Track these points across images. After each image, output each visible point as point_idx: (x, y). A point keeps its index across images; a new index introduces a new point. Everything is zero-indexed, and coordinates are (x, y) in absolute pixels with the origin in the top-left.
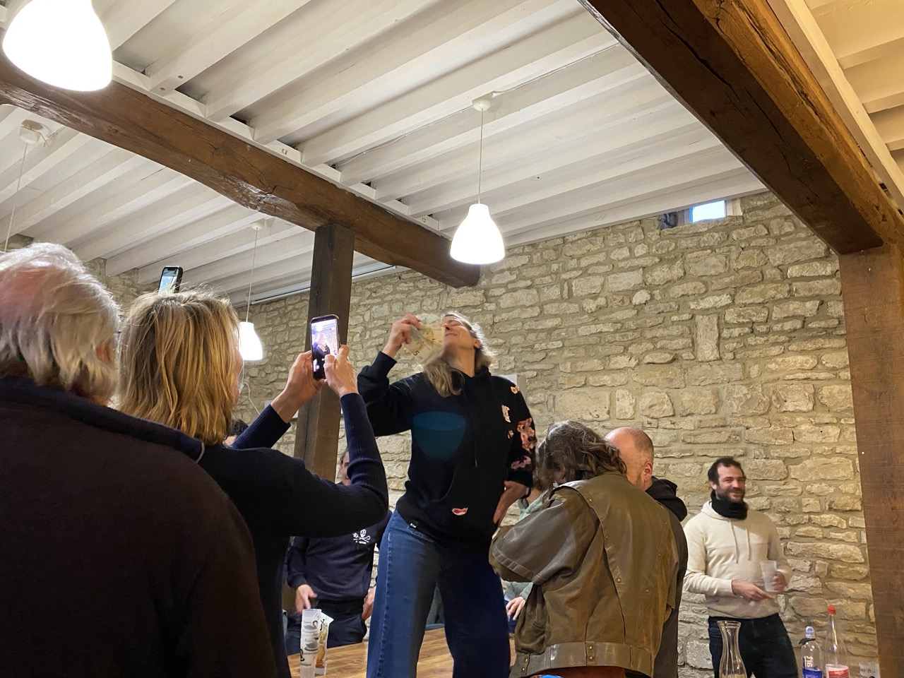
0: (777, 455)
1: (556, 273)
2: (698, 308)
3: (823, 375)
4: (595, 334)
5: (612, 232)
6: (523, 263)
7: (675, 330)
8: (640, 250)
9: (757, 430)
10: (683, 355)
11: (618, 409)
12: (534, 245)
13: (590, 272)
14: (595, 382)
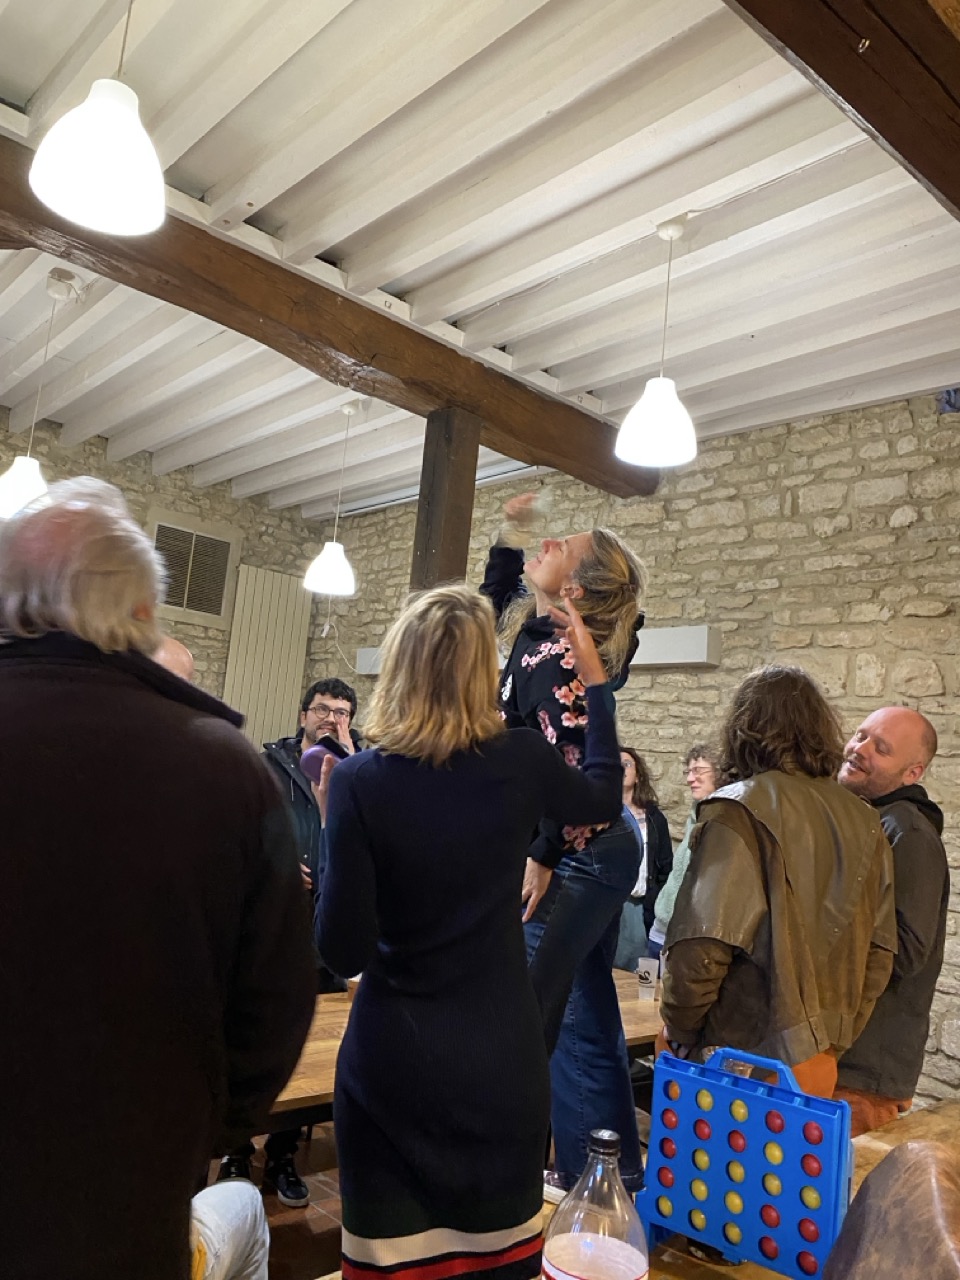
1: (774, 478)
4: (830, 569)
5: (863, 417)
6: (725, 462)
7: (953, 568)
8: (905, 445)
11: (858, 682)
12: (741, 435)
13: (826, 476)
14: (826, 640)
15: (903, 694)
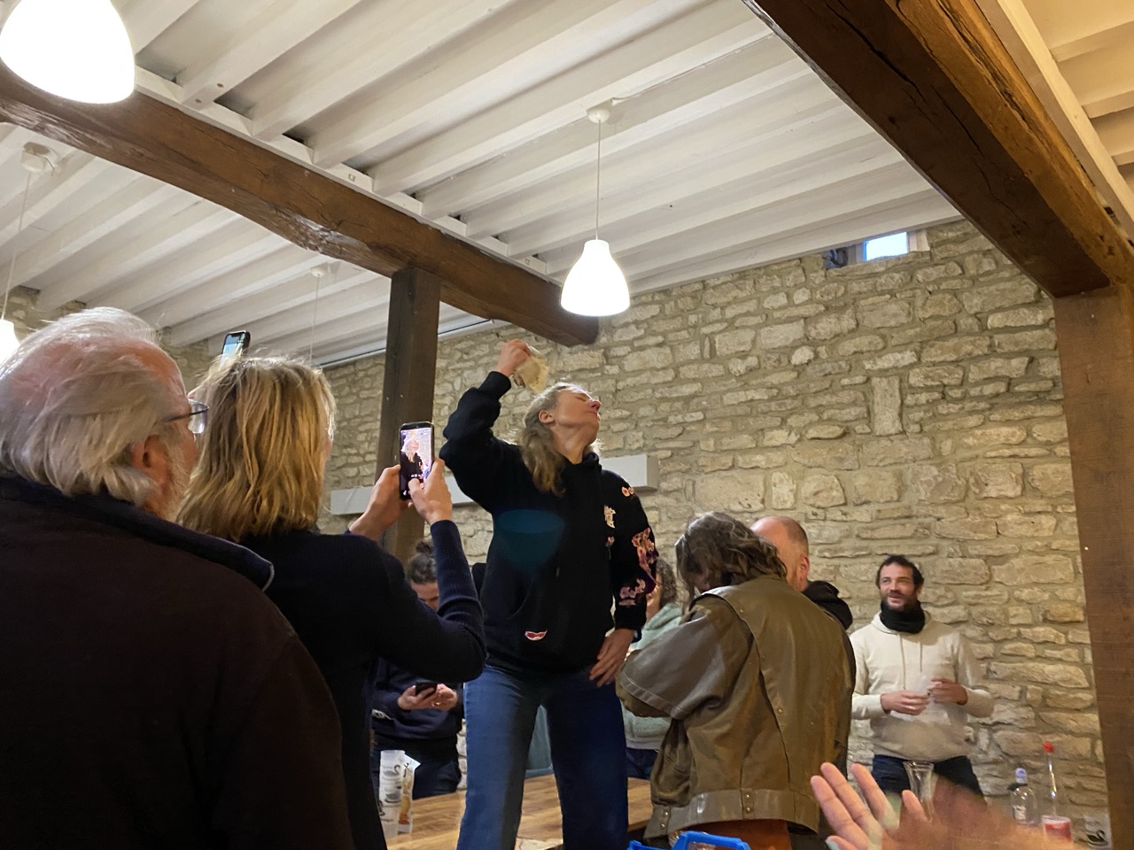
0: (976, 552)
1: (695, 327)
2: (876, 368)
3: (1034, 451)
4: (744, 402)
5: (765, 274)
6: (654, 314)
7: (845, 397)
8: (801, 296)
9: (951, 522)
10: (856, 428)
11: (774, 497)
12: (666, 291)
13: (737, 324)
14: (745, 463)
15: (812, 506)
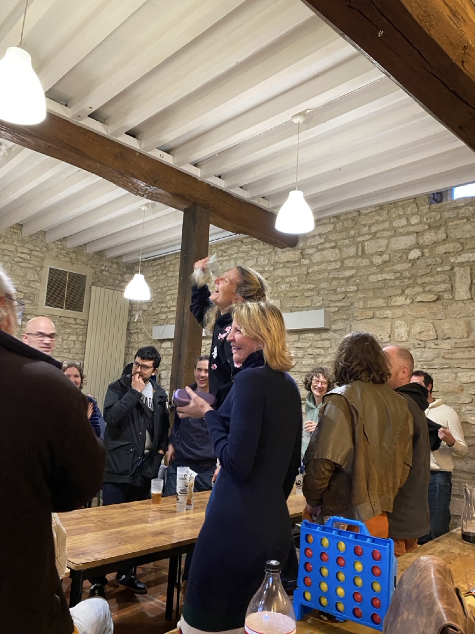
1: (353, 237)
2: (457, 262)
4: (381, 281)
5: (394, 207)
6: (330, 230)
7: (439, 278)
8: (414, 220)
10: (445, 296)
11: (396, 335)
12: (337, 217)
13: (378, 236)
14: (381, 315)
15: (417, 339)
